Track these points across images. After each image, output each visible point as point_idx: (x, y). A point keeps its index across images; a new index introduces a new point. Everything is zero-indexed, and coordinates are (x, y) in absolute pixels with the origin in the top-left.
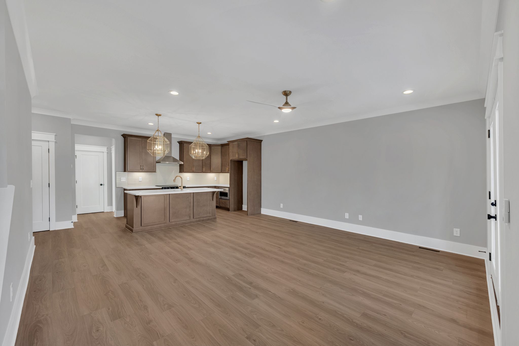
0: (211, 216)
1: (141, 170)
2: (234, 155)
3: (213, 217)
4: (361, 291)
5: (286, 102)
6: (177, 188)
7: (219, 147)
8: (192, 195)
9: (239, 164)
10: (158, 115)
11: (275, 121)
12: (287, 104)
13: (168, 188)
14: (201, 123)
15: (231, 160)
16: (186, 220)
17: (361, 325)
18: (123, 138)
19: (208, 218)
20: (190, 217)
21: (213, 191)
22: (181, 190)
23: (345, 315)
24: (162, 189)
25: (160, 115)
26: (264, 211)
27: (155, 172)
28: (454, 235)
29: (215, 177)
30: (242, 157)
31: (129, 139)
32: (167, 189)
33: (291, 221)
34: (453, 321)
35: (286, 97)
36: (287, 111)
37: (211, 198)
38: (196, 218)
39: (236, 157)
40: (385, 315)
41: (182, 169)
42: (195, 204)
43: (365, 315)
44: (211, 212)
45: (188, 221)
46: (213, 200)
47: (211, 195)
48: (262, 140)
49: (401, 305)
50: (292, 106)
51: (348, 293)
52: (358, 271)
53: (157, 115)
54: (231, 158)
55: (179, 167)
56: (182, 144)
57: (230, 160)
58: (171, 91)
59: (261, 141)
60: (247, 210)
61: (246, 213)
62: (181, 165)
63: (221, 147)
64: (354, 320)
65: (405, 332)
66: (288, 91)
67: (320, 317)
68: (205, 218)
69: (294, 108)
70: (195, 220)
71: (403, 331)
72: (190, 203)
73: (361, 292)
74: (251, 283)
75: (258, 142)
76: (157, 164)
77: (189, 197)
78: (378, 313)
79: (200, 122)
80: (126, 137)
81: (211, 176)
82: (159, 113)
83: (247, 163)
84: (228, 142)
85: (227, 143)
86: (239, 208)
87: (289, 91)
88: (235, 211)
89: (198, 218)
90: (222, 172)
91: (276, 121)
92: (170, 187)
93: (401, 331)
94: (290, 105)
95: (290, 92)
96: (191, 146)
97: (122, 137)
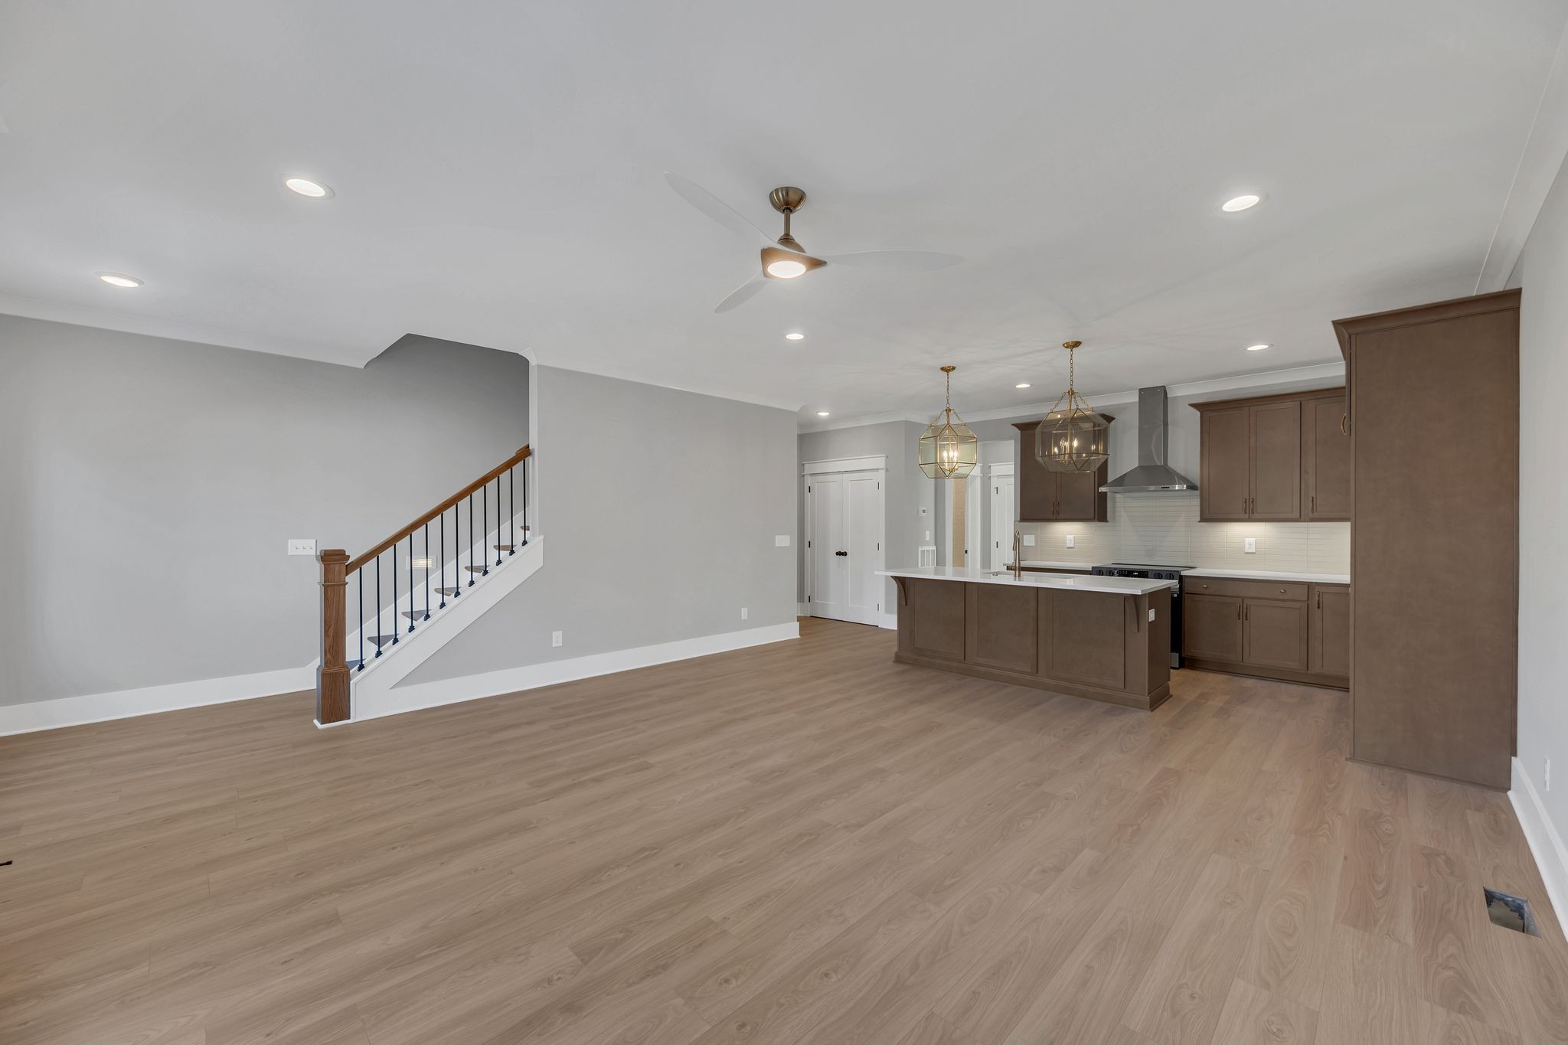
1: (1054, 517)
4: (429, 955)
17: (314, 901)
25: (952, 368)
36: (787, 270)
37: (1122, 620)
40: (286, 962)
43: (333, 920)
47: (1123, 609)
49: (268, 1035)
51: (443, 920)
64: (337, 895)
65: (202, 973)
71: (209, 970)
73: (423, 954)
77: (1031, 602)
78: (307, 950)
82: (947, 363)
89: (1067, 681)
93: (211, 967)
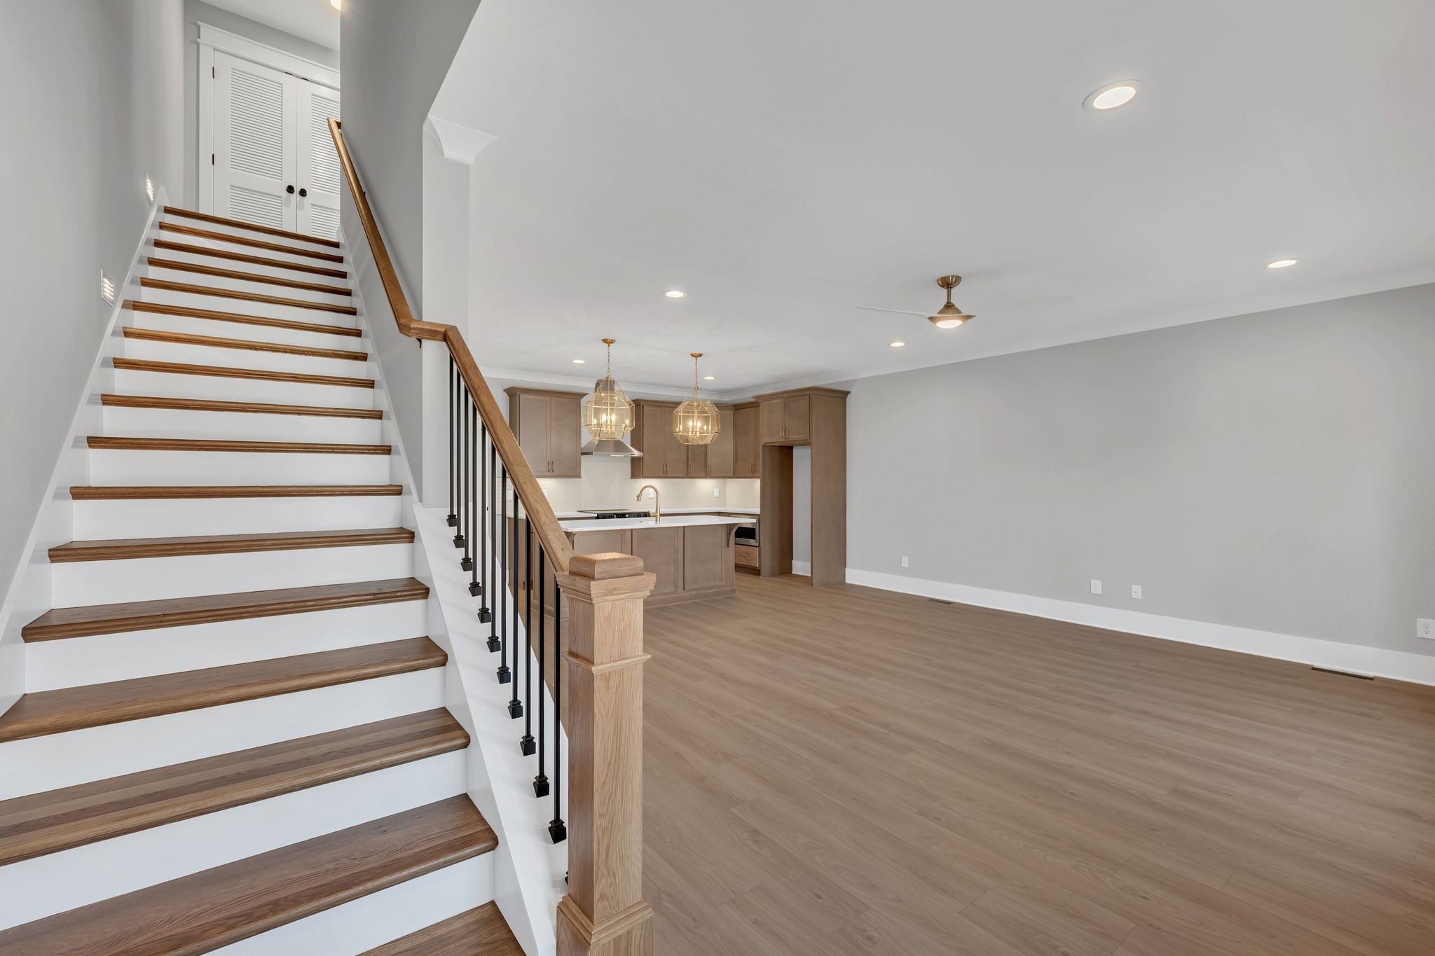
0: (723, 586)
1: (549, 474)
2: (771, 431)
3: (729, 588)
5: (948, 303)
6: (646, 515)
7: (728, 412)
8: (681, 532)
9: (784, 454)
10: (608, 342)
11: (893, 345)
12: (949, 307)
13: (611, 516)
14: (701, 355)
15: (764, 446)
16: (667, 594)
17: (1173, 808)
18: (508, 398)
19: (718, 590)
20: (676, 586)
21: (730, 524)
22: (656, 520)
23: (1130, 791)
24: (598, 518)
25: (612, 342)
26: (853, 576)
27: (579, 476)
28: (1419, 636)
29: (715, 490)
30: (794, 437)
31: (524, 397)
32: (609, 518)
33: (931, 600)
34: (1409, 813)
35: (946, 290)
36: (950, 324)
37: (724, 541)
38: (691, 590)
39: (779, 439)
41: (637, 470)
42: (688, 554)
43: (1178, 792)
44: (723, 576)
45: (672, 596)
46: (728, 546)
47: (724, 534)
48: (850, 392)
50: (965, 313)
52: (1146, 713)
53: (605, 341)
54: (766, 439)
55: (630, 464)
56: (639, 407)
57: (761, 444)
58: (668, 291)
59: (846, 394)
60: (810, 575)
61: (807, 581)
62: (634, 460)
63: (732, 412)
64: (1154, 800)
66: (952, 277)
67: (1071, 791)
68: (710, 591)
69: (969, 317)
70: (688, 594)
71: (1278, 823)
72: (677, 552)
74: (886, 726)
75: (840, 396)
76: (583, 457)
77: (676, 538)
79: (699, 352)
80: (516, 394)
81: (706, 486)
82: (610, 337)
83: (810, 450)
84: (755, 397)
85: (754, 400)
86: (784, 568)
87: (956, 277)
88: (773, 575)
89: (697, 589)
90: (736, 475)
91: (898, 344)
92: (615, 514)
93: (1274, 823)
94: (958, 311)
95: (958, 279)
96: (678, 412)
97: (505, 394)
